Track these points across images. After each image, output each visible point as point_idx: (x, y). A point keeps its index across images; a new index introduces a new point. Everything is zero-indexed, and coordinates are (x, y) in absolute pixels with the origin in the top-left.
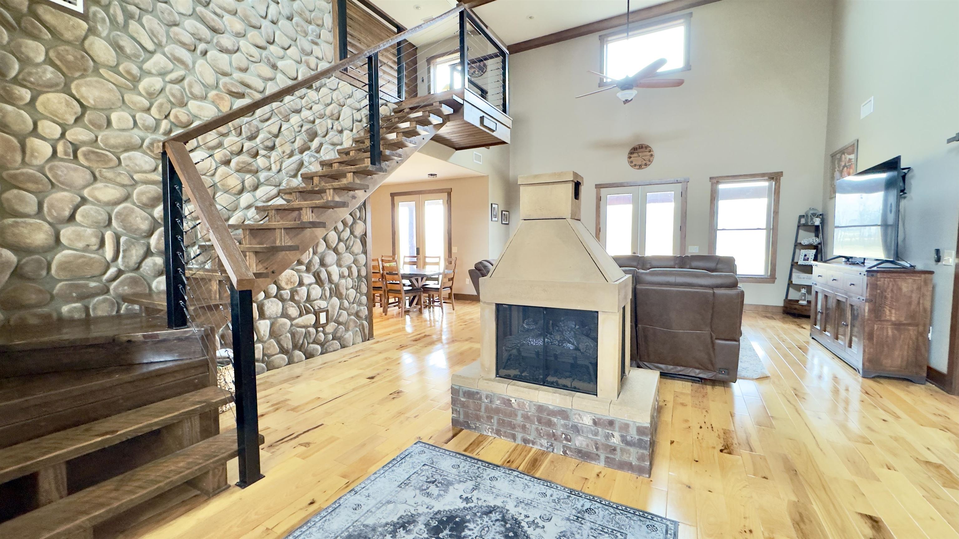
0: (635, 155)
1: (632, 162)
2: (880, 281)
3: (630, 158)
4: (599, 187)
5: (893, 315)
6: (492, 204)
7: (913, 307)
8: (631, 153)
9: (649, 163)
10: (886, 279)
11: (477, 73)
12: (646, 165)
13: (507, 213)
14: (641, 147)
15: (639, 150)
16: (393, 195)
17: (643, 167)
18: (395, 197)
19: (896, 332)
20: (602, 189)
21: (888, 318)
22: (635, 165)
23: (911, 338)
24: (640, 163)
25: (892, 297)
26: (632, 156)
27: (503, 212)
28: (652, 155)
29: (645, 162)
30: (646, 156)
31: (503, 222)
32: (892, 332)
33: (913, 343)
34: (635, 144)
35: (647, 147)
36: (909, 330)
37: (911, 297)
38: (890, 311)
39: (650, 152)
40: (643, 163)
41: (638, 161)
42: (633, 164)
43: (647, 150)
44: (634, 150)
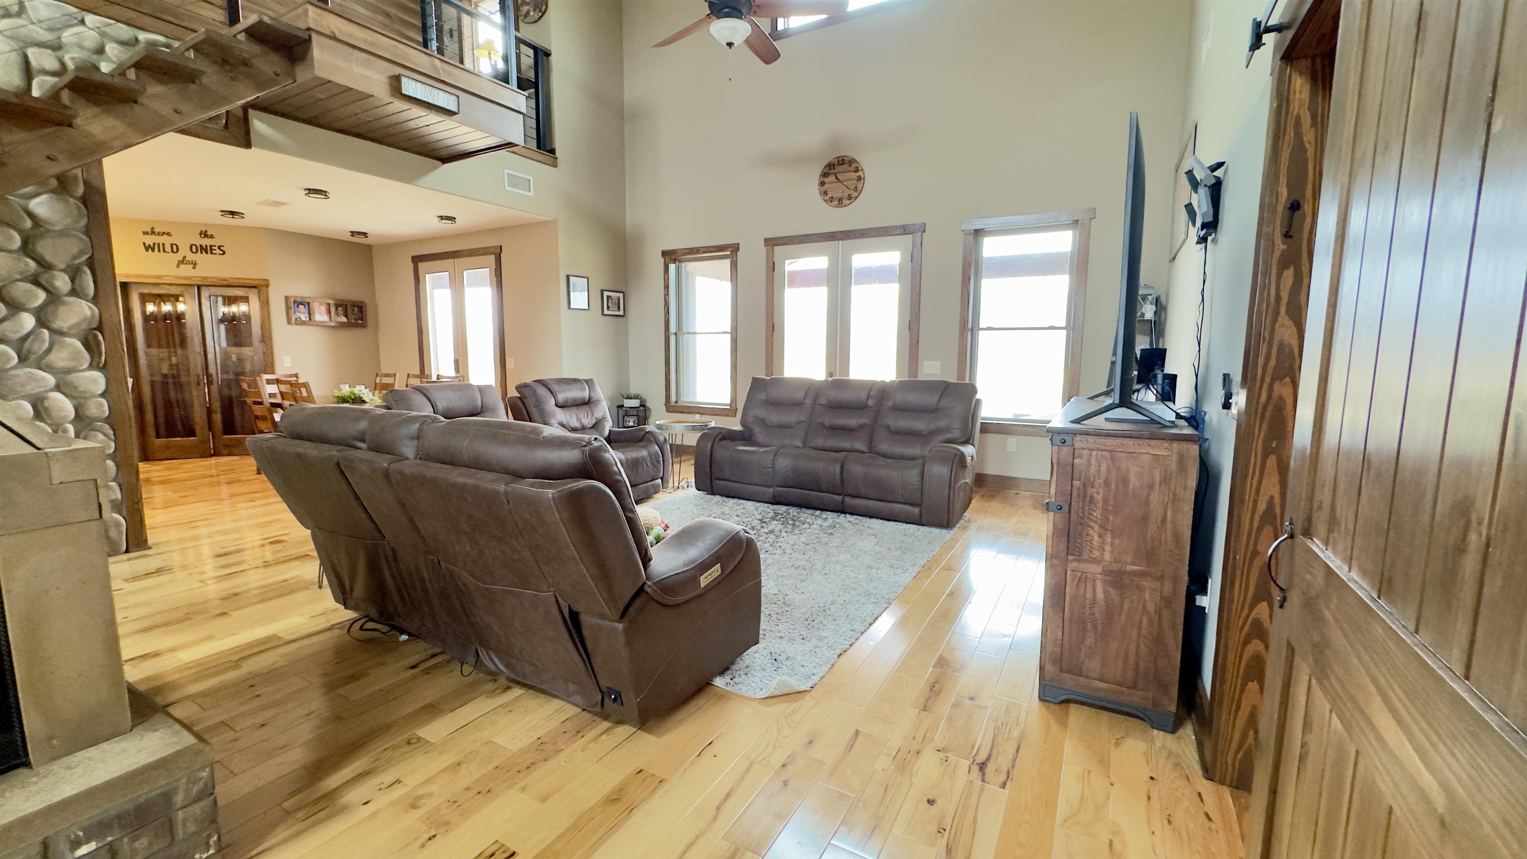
0: (832, 178)
1: (825, 193)
2: (1080, 457)
3: (822, 184)
4: (771, 243)
5: (1108, 548)
6: (568, 277)
7: (1152, 529)
8: (825, 175)
9: (854, 194)
10: (1094, 453)
11: (532, 13)
12: (850, 197)
13: (621, 295)
14: (842, 161)
15: (838, 169)
16: (417, 260)
17: (845, 202)
18: (420, 264)
19: (1112, 591)
20: (776, 248)
21: (1096, 554)
22: (832, 199)
23: (1145, 611)
24: (840, 195)
25: (1105, 500)
26: (826, 180)
27: (606, 294)
28: (859, 179)
29: (848, 192)
30: (849, 180)
31: (606, 312)
32: (1105, 591)
33: (1151, 623)
34: (830, 158)
35: (852, 161)
36: (1141, 589)
37: (1147, 502)
38: (1100, 536)
39: (857, 171)
40: (846, 195)
41: (836, 190)
42: (827, 198)
43: (852, 168)
44: (830, 169)
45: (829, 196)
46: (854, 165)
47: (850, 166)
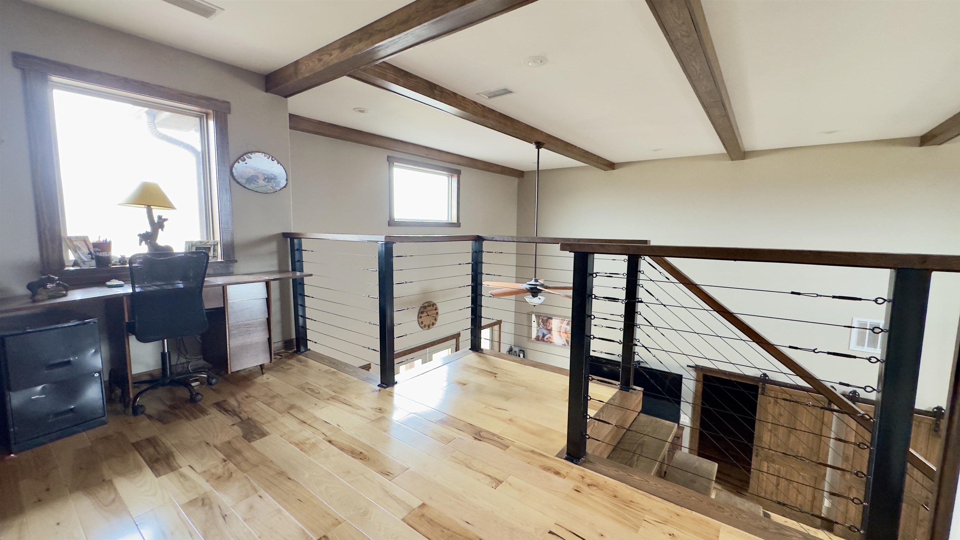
0: (425, 314)
1: (421, 323)
3: (419, 318)
8: (420, 313)
9: (435, 322)
12: (433, 324)
14: (429, 304)
15: (427, 309)
17: (431, 327)
22: (424, 326)
24: (428, 323)
26: (422, 315)
28: (437, 314)
29: (432, 321)
30: (432, 315)
34: (423, 303)
35: (434, 305)
39: (436, 310)
40: (431, 323)
41: (427, 320)
42: (422, 325)
43: (434, 308)
44: (424, 309)
45: (424, 324)
46: (435, 307)
47: (433, 307)
